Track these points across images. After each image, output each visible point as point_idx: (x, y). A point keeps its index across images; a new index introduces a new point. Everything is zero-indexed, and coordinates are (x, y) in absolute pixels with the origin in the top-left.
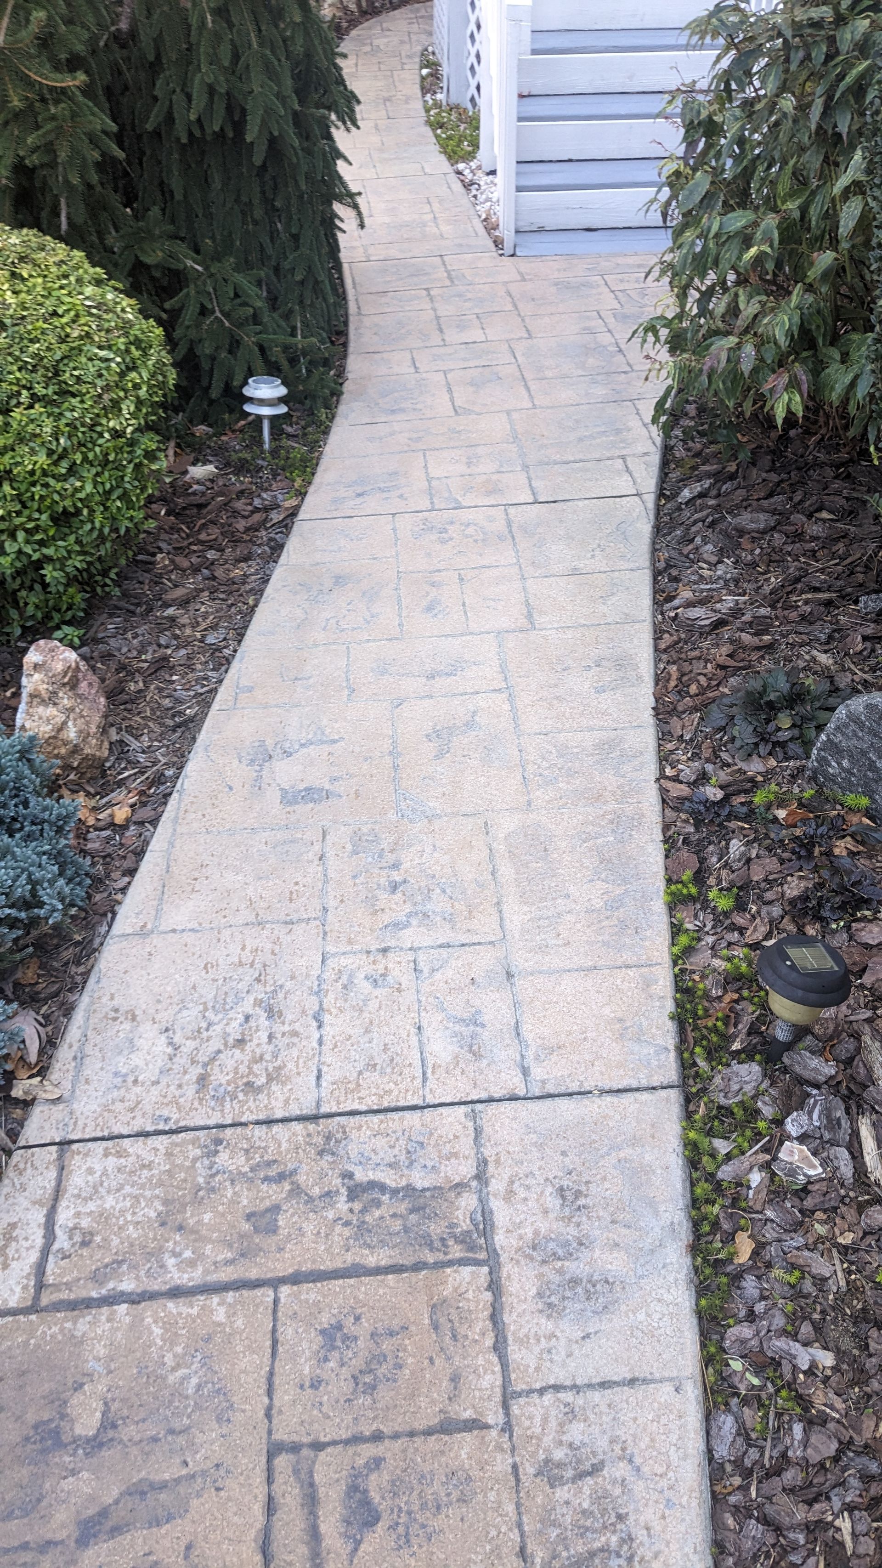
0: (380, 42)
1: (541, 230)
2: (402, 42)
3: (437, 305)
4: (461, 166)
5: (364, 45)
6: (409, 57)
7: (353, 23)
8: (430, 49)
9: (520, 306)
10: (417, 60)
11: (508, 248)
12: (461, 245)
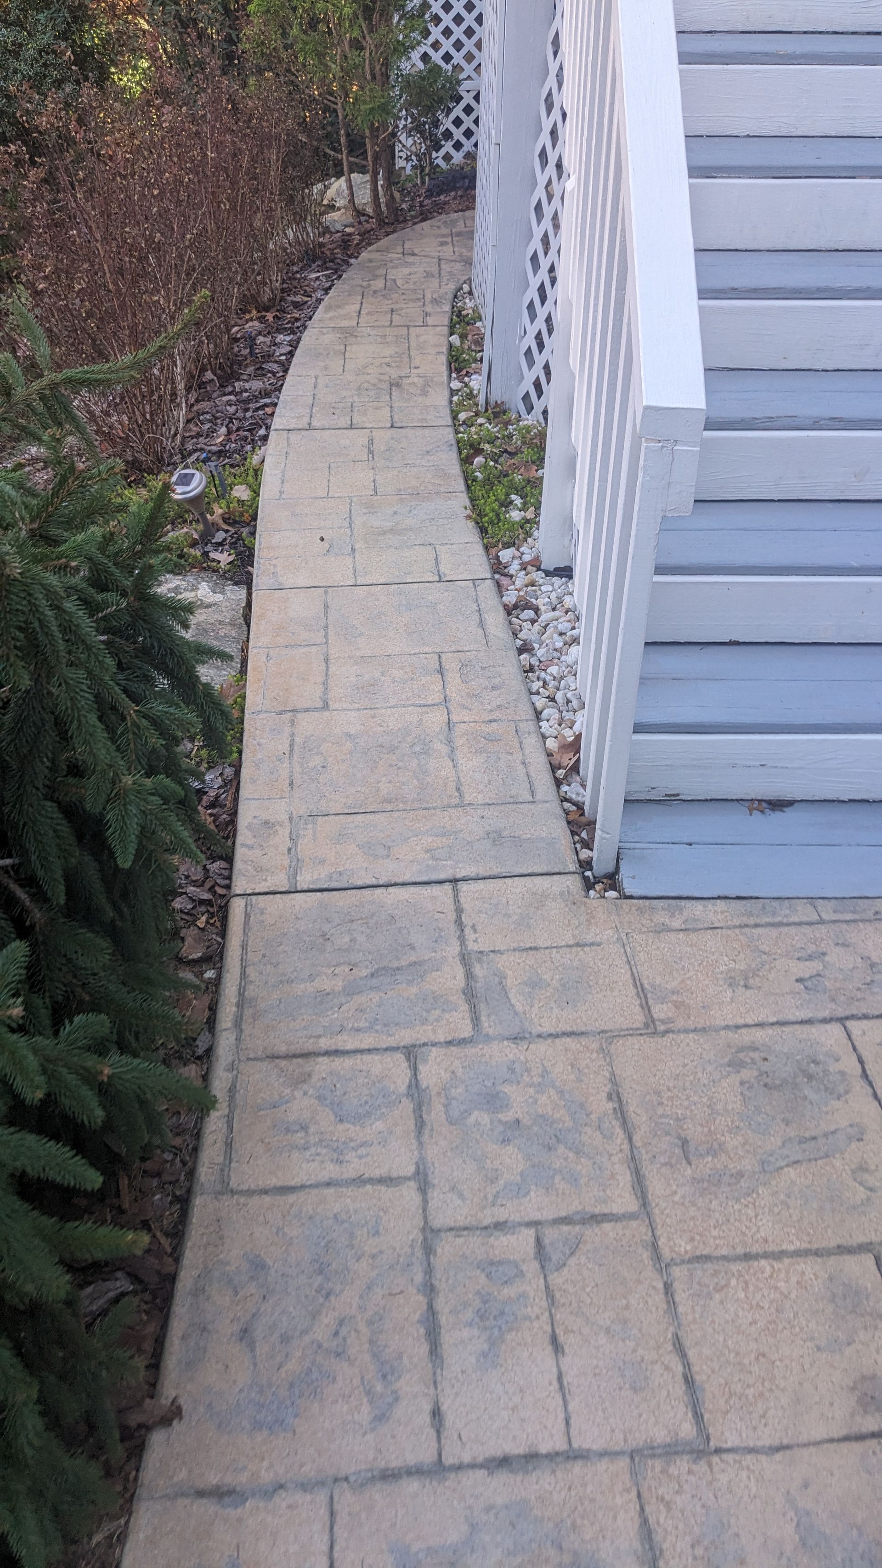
0: (399, 274)
1: (672, 800)
2: (429, 275)
3: (432, 1152)
4: (506, 555)
5: (376, 277)
6: (435, 301)
7: (368, 238)
8: (466, 288)
9: (656, 1186)
10: (447, 308)
11: (602, 866)
12: (496, 837)
